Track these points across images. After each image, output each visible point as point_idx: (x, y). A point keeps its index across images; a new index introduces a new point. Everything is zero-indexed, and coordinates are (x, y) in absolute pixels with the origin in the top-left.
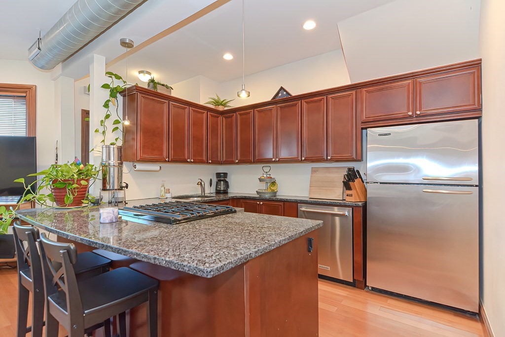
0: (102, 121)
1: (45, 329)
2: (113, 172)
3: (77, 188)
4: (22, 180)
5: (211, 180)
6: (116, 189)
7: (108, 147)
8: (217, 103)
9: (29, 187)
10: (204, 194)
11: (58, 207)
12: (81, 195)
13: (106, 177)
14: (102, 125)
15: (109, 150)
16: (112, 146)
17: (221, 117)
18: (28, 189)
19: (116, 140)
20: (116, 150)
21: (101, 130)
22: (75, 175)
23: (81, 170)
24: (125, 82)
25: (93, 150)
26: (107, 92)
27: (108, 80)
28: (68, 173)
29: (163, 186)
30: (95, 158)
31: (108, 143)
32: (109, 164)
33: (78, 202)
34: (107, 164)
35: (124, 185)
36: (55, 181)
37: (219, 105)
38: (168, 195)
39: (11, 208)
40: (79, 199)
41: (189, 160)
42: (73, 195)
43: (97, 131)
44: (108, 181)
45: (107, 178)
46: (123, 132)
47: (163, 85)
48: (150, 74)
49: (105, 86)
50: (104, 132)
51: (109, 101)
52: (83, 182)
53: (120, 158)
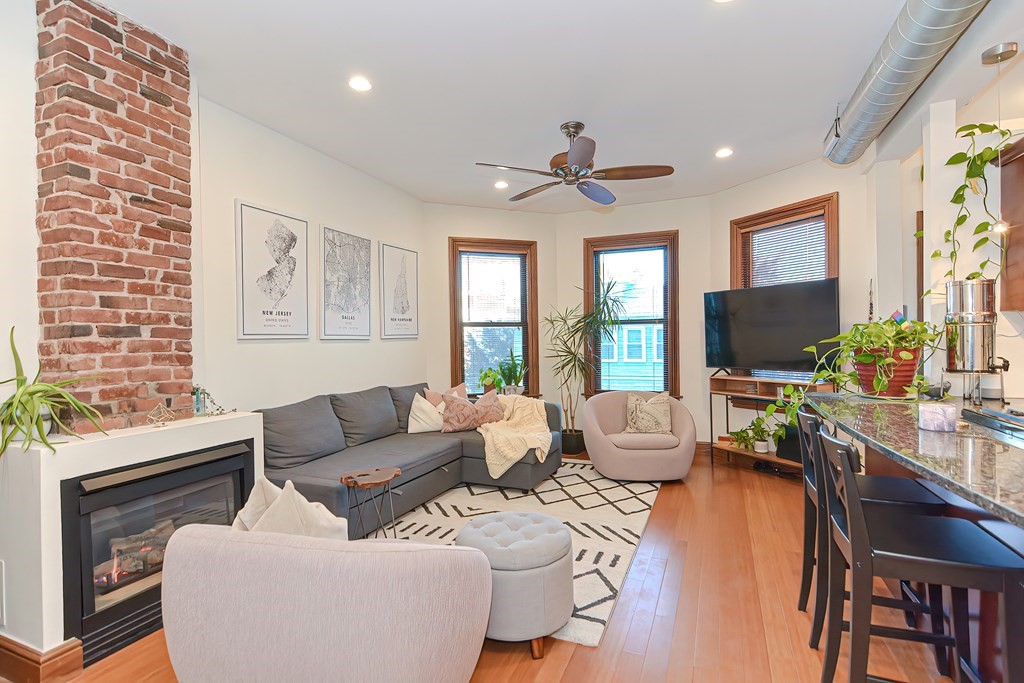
0: (948, 233)
1: (815, 568)
2: (972, 335)
3: (895, 365)
4: (813, 349)
6: (977, 372)
7: (960, 286)
9: (823, 360)
11: (864, 394)
12: (903, 378)
13: (955, 346)
14: (947, 241)
15: (961, 290)
16: (969, 282)
18: (821, 361)
19: (982, 266)
20: (978, 290)
21: (947, 251)
22: (889, 342)
23: (903, 332)
24: (1003, 133)
25: (929, 292)
26: (963, 168)
27: (962, 145)
28: (879, 337)
30: (934, 308)
31: (960, 277)
32: (962, 319)
33: (897, 389)
34: (956, 319)
35: (999, 362)
36: (858, 351)
39: (800, 388)
40: (900, 384)
42: (888, 376)
43: (936, 255)
44: (958, 353)
45: (958, 348)
46: (1002, 246)
49: (956, 159)
50: (953, 255)
51: (963, 187)
52: (905, 355)
53: (989, 305)
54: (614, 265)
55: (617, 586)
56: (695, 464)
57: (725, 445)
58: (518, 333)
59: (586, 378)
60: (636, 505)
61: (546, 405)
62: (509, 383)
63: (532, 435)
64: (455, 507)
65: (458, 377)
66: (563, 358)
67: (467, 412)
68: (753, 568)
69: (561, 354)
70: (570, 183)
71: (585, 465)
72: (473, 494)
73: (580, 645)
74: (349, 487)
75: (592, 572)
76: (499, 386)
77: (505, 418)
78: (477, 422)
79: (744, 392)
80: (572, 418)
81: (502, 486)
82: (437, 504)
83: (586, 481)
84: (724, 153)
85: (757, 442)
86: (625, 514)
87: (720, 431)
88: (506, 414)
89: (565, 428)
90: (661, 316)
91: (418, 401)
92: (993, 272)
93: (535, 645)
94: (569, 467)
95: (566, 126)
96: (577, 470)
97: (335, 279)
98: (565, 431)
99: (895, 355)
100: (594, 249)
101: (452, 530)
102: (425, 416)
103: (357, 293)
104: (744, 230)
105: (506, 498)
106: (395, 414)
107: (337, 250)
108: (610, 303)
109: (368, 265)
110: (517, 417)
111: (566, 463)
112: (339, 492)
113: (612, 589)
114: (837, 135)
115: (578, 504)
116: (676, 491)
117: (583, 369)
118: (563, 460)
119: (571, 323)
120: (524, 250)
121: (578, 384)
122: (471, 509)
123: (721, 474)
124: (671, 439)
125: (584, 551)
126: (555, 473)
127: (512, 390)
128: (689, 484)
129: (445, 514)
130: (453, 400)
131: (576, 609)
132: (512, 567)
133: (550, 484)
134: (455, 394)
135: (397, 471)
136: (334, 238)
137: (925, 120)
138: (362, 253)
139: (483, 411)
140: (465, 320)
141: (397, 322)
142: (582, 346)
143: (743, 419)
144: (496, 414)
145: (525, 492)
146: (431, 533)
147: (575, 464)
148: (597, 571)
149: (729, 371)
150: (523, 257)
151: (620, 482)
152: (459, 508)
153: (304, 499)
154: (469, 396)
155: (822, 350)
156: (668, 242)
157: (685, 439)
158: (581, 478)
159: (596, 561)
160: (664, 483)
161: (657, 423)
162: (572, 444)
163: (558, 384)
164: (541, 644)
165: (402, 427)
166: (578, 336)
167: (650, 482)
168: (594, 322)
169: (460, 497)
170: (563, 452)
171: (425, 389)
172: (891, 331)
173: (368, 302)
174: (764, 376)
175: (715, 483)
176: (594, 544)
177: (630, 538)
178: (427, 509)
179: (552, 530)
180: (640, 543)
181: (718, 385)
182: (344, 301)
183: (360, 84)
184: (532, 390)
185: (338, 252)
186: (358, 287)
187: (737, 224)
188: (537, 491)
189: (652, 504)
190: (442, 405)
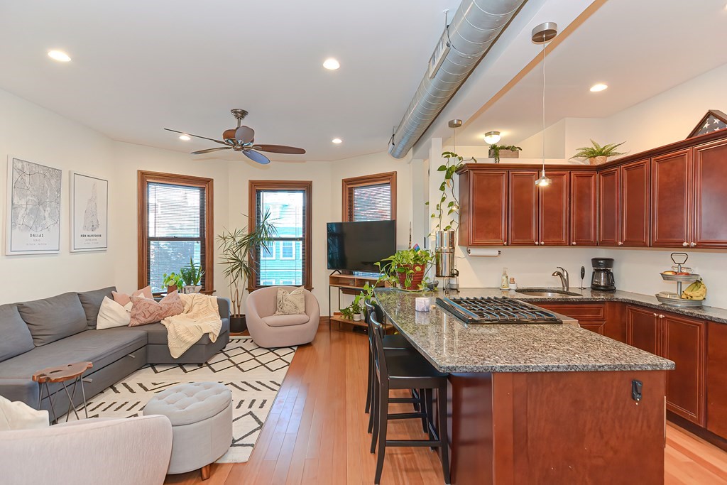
0: (438, 205)
2: (445, 258)
3: (414, 273)
4: (378, 264)
5: (583, 269)
6: (447, 276)
7: (442, 234)
8: (592, 154)
9: (384, 269)
10: (568, 289)
11: (401, 289)
12: (417, 280)
13: (439, 264)
14: (438, 209)
15: (442, 236)
16: (445, 231)
17: (597, 176)
18: (382, 271)
19: (451, 223)
20: (448, 236)
21: (437, 216)
22: (411, 262)
23: (418, 256)
24: (460, 159)
25: (430, 234)
26: (444, 174)
27: (444, 162)
28: (408, 258)
29: (505, 274)
31: (442, 229)
32: (442, 250)
33: (415, 286)
34: (439, 250)
35: (455, 272)
36: (398, 266)
37: (594, 157)
38: (513, 287)
39: (372, 286)
40: (417, 283)
41: (537, 243)
42: (411, 279)
43: (433, 216)
44: (440, 267)
46: (459, 213)
47: (507, 148)
48: (497, 133)
49: (442, 168)
50: (440, 216)
51: (444, 183)
52: (418, 269)
53: (452, 244)
54: (270, 200)
55: (262, 420)
56: (319, 331)
57: (337, 318)
58: (197, 245)
59: (249, 277)
60: (280, 363)
61: (218, 299)
62: (189, 284)
63: (207, 323)
64: (141, 385)
65: (143, 281)
66: (232, 264)
67: (152, 309)
68: (345, 393)
69: (230, 261)
70: (237, 150)
71: (247, 340)
72: (156, 372)
73: (236, 464)
74: (40, 383)
75: (247, 414)
76: (180, 285)
77: (185, 311)
78: (160, 316)
79: (348, 285)
80: (239, 307)
81: (181, 363)
82: (125, 384)
83: (247, 351)
84: (337, 141)
85: (355, 315)
86: (272, 371)
87: (335, 309)
88: (186, 308)
89: (233, 314)
90: (301, 236)
91: (107, 303)
92: (455, 227)
93: (204, 471)
94: (235, 341)
95: (235, 111)
96: (241, 344)
97: (23, 202)
98: (233, 316)
99: (414, 269)
100: (257, 189)
101: (138, 403)
102: (112, 314)
103: (46, 214)
104: (350, 185)
105: (185, 371)
106: (83, 314)
107: (27, 178)
108: (267, 226)
109: (59, 191)
110: (195, 309)
111: (233, 340)
112: (30, 389)
113: (260, 422)
114: (393, 144)
115: (241, 369)
116: (307, 351)
117: (247, 270)
118: (231, 337)
119: (238, 239)
120: (204, 185)
121: (243, 282)
122: (155, 384)
123: (335, 335)
124: (304, 317)
125: (243, 401)
126: (224, 348)
127: (191, 289)
128: (315, 345)
129: (132, 391)
130: (140, 300)
131: (234, 441)
132: (189, 422)
133: (221, 356)
134: (142, 296)
135: (89, 364)
136: (23, 168)
137: (429, 146)
138: (53, 181)
139: (166, 307)
140: (151, 234)
141: (87, 238)
142: (247, 255)
143: (347, 301)
144: (178, 310)
145: (200, 365)
146: (119, 408)
147: (240, 340)
148: (251, 413)
149: (341, 271)
150: (202, 190)
151: (271, 350)
152: (144, 385)
153: (7, 401)
154: (154, 295)
155: (383, 264)
156: (306, 188)
157: (313, 317)
158: (244, 349)
159: (250, 407)
160: (300, 346)
161: (296, 307)
162: (237, 325)
163: (228, 283)
164: (208, 469)
165: (92, 324)
166: (243, 249)
167: (290, 347)
168: (256, 238)
169: (146, 376)
170: (231, 332)
171: (113, 292)
172: (412, 256)
173: (58, 222)
174: (359, 275)
175: (331, 342)
176: (250, 395)
177: (275, 387)
178: (115, 390)
179: (219, 392)
180: (280, 389)
181: (334, 281)
182: (32, 222)
183: (59, 56)
184: (207, 289)
185: (27, 180)
186: (48, 209)
187: (347, 182)
188: (209, 363)
189: (290, 362)
190: (130, 305)
